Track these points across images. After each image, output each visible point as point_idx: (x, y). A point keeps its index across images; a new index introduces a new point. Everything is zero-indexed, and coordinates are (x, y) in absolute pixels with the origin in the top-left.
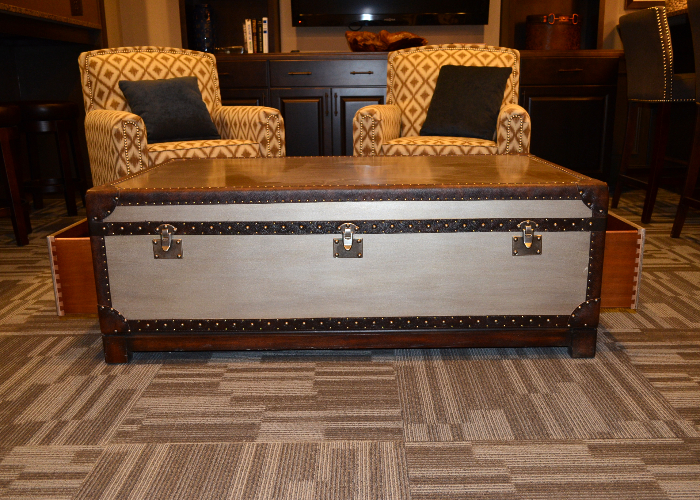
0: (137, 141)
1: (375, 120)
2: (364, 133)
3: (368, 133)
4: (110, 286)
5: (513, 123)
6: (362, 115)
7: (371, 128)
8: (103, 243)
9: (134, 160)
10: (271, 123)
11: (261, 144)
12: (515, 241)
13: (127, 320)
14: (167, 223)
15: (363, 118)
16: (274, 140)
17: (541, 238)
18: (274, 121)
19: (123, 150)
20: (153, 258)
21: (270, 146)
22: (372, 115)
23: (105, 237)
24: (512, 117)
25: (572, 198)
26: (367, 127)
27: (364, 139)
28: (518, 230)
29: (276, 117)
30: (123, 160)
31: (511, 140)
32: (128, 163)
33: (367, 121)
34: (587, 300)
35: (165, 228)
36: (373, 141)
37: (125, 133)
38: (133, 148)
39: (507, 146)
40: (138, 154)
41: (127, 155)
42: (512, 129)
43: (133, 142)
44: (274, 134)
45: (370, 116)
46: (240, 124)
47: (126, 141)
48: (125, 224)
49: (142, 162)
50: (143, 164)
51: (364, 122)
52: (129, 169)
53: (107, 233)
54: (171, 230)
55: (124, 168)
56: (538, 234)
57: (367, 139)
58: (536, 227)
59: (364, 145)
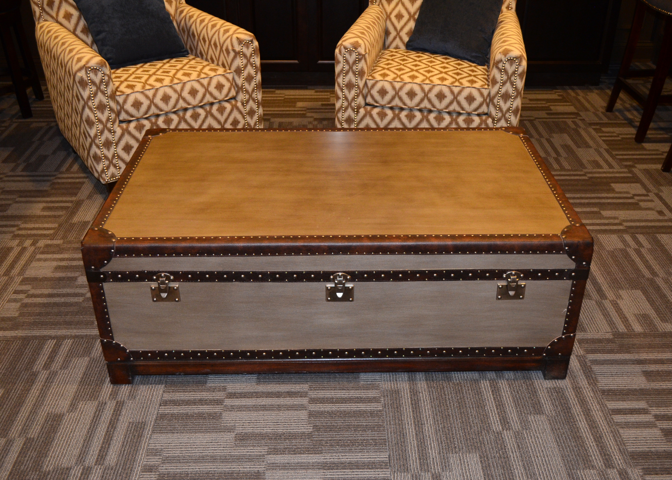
0: (103, 87)
1: (360, 54)
2: (347, 67)
3: (351, 68)
4: (111, 323)
5: (507, 66)
6: (346, 48)
7: (355, 62)
8: (102, 288)
9: (101, 107)
10: (245, 50)
11: (235, 73)
12: (499, 288)
13: (129, 351)
14: (163, 272)
15: (346, 51)
16: (249, 67)
17: (525, 285)
18: (248, 48)
19: (89, 98)
20: (151, 301)
21: (245, 74)
22: (356, 48)
23: (104, 284)
24: (508, 59)
25: (558, 252)
26: (351, 61)
27: (347, 73)
28: (504, 279)
29: (250, 42)
30: (90, 109)
31: (504, 84)
32: (95, 111)
33: (351, 55)
34: (563, 335)
35: (162, 277)
36: (357, 76)
37: (90, 80)
38: (100, 94)
39: (500, 88)
40: (105, 100)
41: (93, 102)
42: (506, 72)
43: (98, 88)
44: (249, 61)
45: (354, 50)
46: (210, 42)
47: (91, 88)
48: (123, 273)
49: (110, 108)
50: (111, 110)
51: (347, 55)
52: (97, 116)
53: (105, 280)
54: (168, 278)
55: (92, 116)
56: (522, 283)
57: (351, 74)
58: (520, 277)
59: (347, 79)
